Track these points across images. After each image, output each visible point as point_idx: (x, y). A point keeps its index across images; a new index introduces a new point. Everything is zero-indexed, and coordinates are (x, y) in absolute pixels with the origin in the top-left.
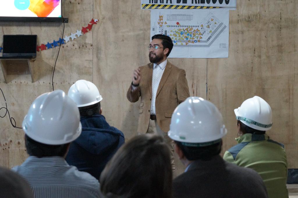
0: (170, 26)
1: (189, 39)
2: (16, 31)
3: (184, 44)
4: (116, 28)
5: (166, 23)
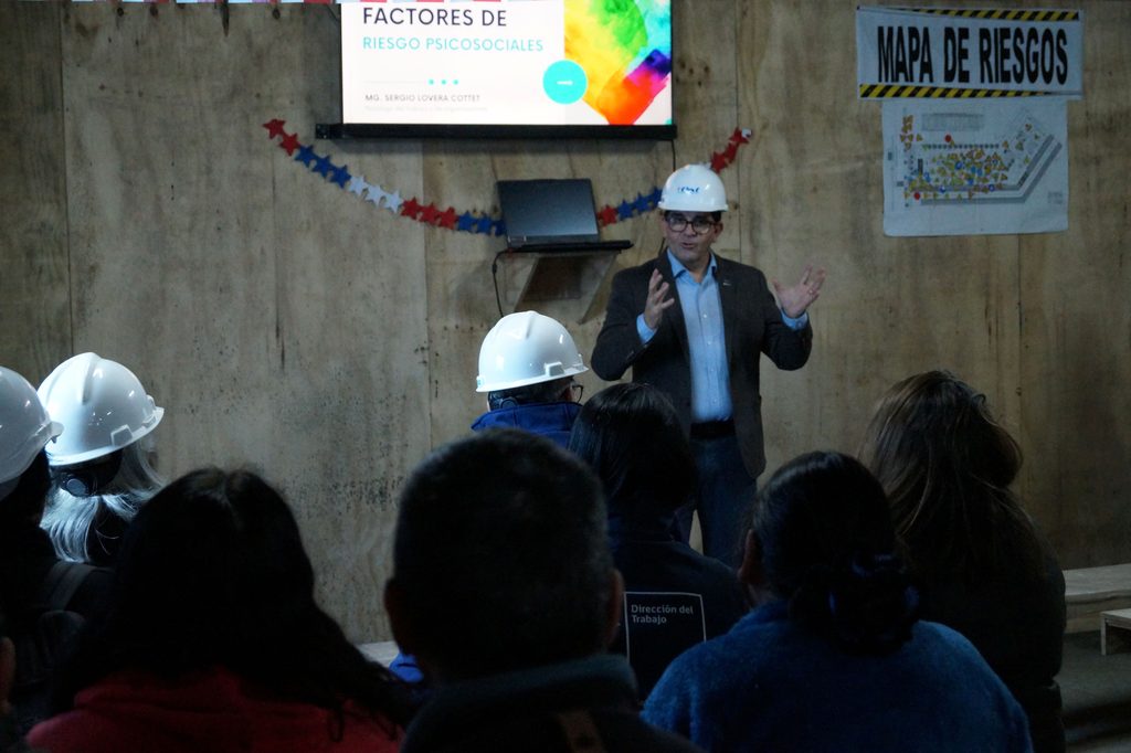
0: (930, 147)
1: (975, 183)
2: (532, 167)
3: (965, 195)
4: (798, 154)
5: (919, 138)
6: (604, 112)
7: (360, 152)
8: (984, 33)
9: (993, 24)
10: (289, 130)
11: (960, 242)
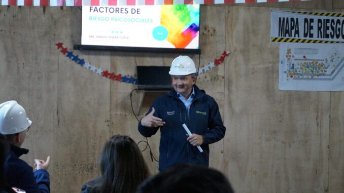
0: (297, 60)
1: (314, 73)
2: (149, 62)
3: (310, 77)
4: (247, 60)
5: (293, 57)
6: (173, 44)
7: (89, 54)
8: (320, 21)
9: (323, 18)
10: (64, 46)
11: (308, 93)
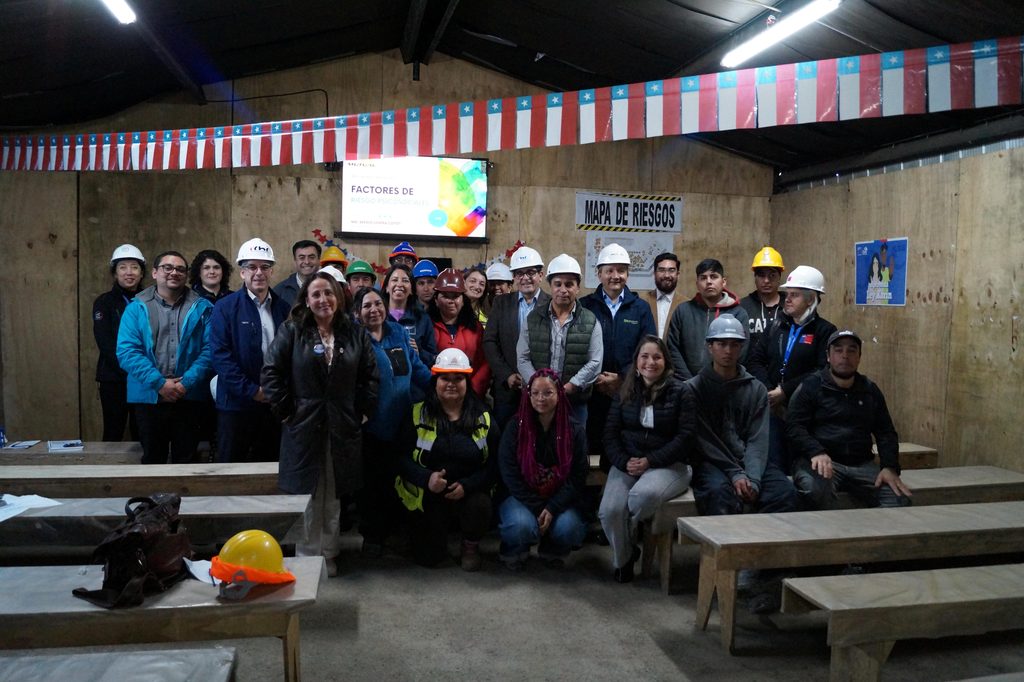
4: (546, 252)
6: (454, 231)
7: (352, 243)
8: (636, 205)
9: (639, 201)
10: (322, 234)
